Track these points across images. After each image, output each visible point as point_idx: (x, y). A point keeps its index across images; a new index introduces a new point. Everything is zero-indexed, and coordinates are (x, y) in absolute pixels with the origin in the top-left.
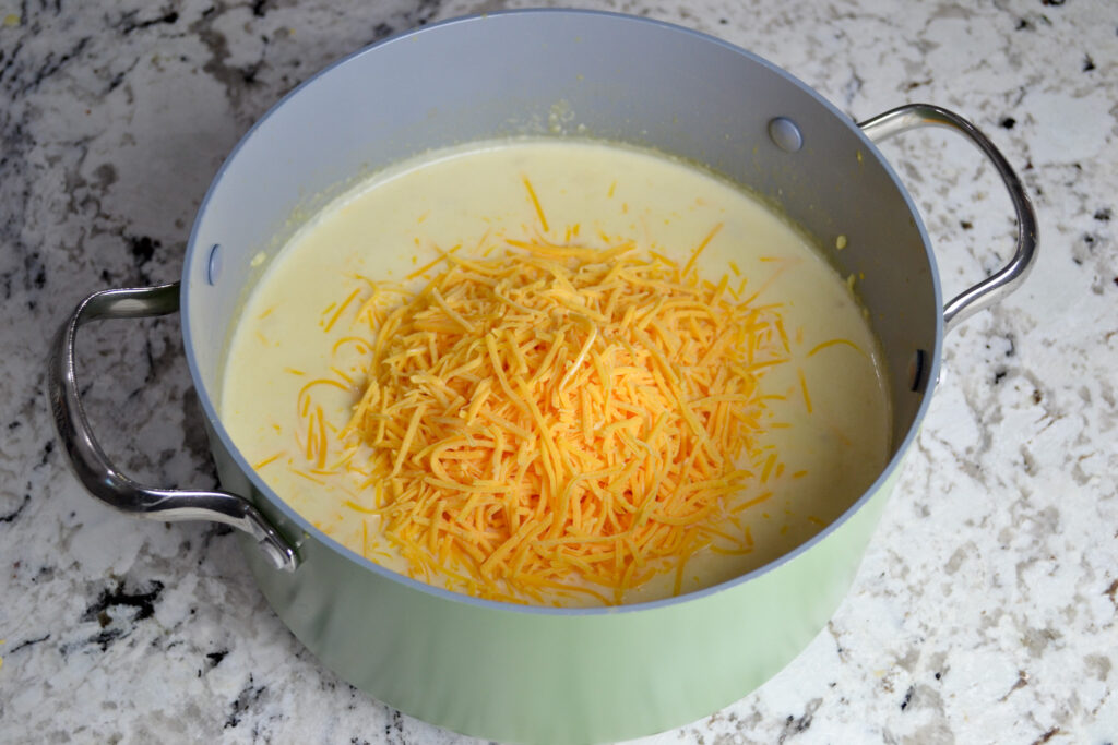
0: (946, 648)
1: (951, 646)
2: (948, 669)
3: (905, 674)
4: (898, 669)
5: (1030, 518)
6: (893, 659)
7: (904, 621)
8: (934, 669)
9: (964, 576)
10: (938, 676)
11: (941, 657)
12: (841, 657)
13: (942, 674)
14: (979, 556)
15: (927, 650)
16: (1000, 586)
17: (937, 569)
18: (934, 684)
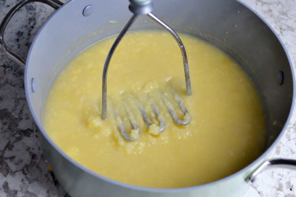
0: (289, 179)
1: (290, 178)
2: (292, 186)
3: (281, 193)
4: (279, 192)
5: (292, 128)
6: (275, 189)
7: (273, 175)
8: (289, 188)
9: (282, 154)
10: (291, 189)
11: (289, 183)
12: (260, 195)
13: (292, 188)
14: (284, 145)
15: (284, 182)
16: (294, 153)
17: (274, 154)
18: (291, 192)
